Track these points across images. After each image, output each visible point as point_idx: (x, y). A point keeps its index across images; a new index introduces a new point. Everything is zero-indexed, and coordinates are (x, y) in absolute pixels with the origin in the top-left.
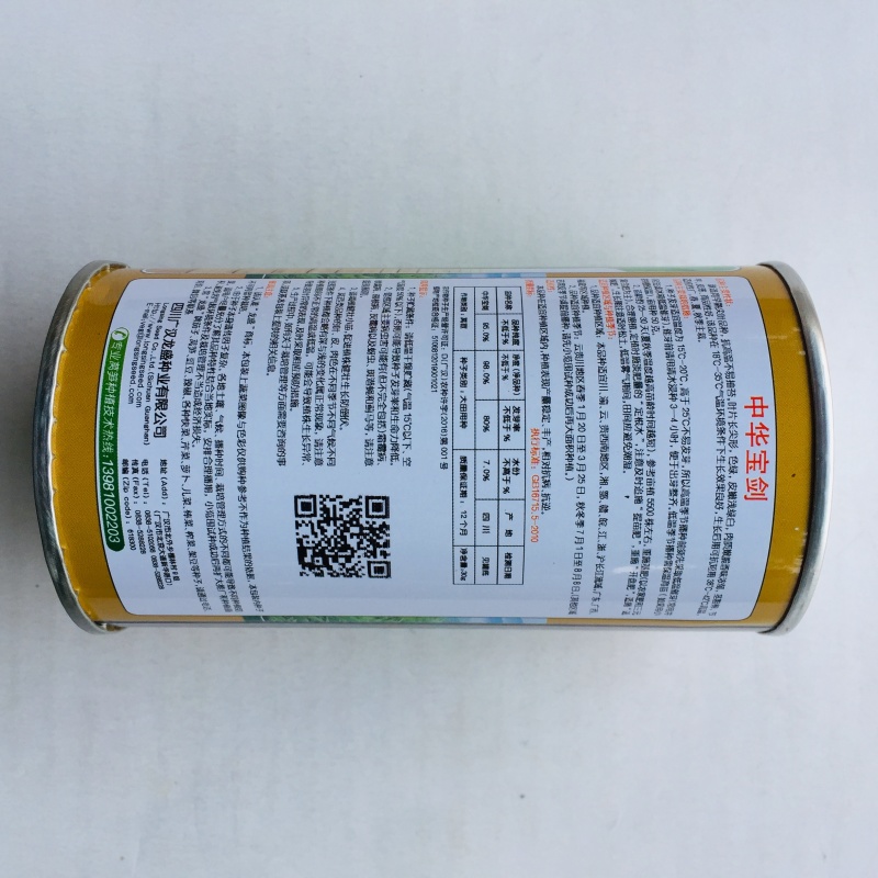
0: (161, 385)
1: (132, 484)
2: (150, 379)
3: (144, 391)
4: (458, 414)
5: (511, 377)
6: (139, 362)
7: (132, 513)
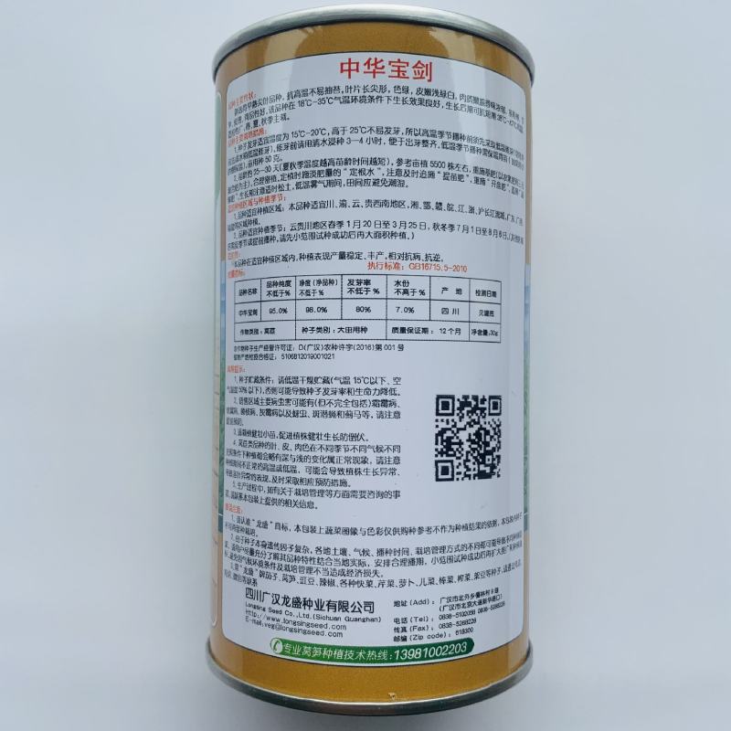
0: (325, 608)
1: (416, 632)
2: (319, 617)
3: (330, 623)
4: (354, 335)
5: (321, 287)
6: (304, 627)
7: (442, 631)
